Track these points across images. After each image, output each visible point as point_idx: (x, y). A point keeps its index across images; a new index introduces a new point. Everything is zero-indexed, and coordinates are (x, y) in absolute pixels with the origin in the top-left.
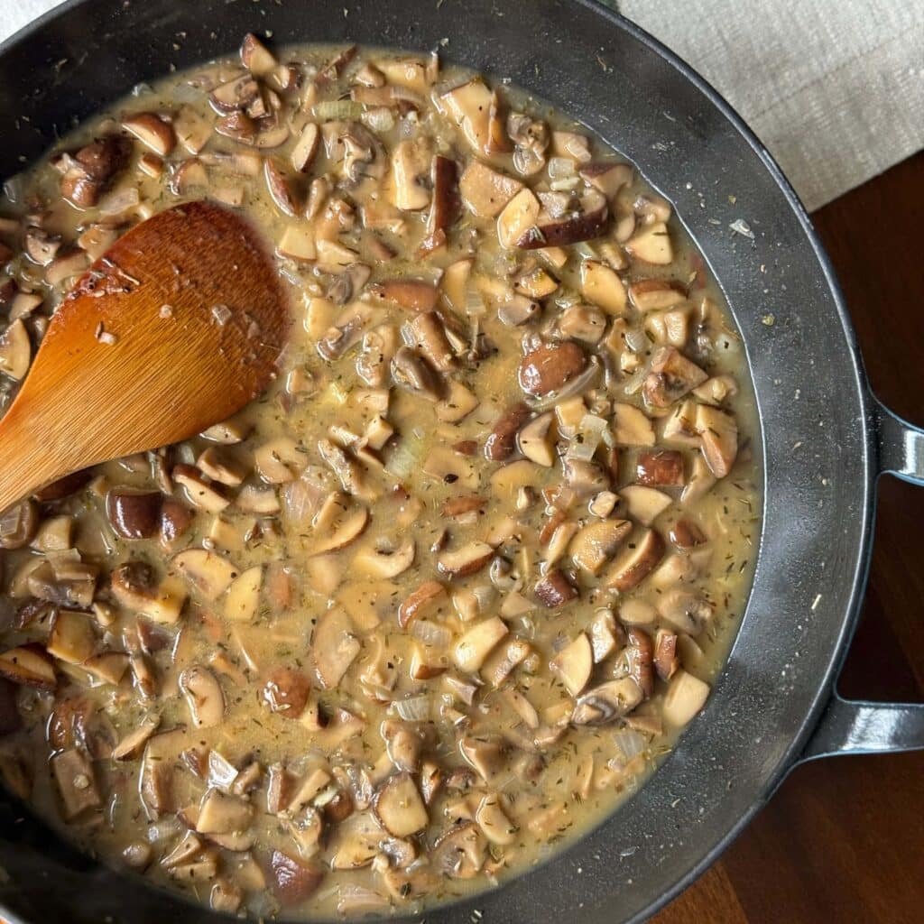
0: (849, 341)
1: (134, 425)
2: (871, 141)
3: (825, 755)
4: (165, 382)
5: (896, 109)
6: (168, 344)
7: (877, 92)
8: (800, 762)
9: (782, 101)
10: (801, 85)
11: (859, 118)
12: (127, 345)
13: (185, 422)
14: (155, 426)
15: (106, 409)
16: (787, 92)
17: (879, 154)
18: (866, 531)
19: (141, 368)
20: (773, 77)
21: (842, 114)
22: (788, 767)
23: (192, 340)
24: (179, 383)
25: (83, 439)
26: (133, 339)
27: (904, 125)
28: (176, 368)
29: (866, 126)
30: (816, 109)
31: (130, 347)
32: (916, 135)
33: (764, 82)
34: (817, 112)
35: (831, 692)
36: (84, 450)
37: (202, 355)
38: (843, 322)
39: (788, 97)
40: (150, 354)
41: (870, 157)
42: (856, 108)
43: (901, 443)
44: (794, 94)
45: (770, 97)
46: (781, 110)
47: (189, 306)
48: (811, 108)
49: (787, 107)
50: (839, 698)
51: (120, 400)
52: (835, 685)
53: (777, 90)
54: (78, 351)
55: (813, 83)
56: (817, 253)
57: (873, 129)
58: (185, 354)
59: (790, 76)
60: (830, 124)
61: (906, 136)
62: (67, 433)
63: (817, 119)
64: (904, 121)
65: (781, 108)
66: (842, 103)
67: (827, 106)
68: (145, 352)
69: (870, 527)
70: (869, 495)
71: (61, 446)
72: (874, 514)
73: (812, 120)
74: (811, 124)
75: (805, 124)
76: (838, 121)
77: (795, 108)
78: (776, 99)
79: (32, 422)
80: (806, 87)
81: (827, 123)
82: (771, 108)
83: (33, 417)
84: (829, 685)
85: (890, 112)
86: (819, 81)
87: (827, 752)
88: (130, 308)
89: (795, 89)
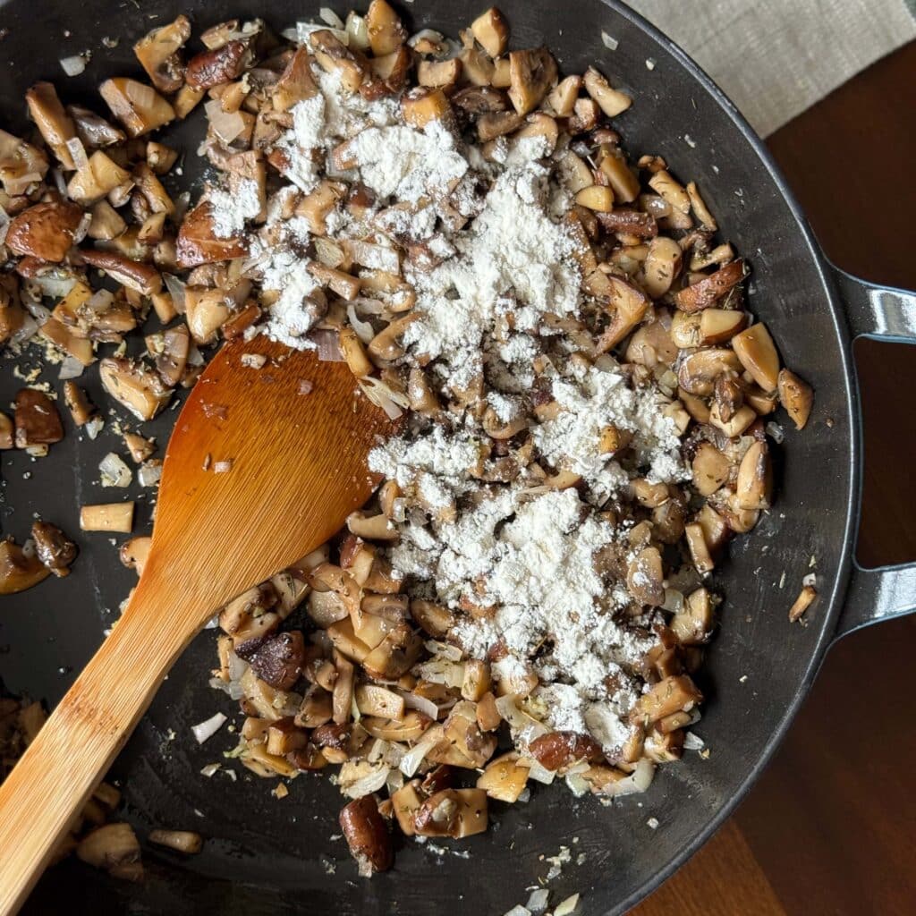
0: (796, 215)
1: (268, 546)
2: (810, 66)
3: (859, 627)
4: (287, 495)
5: (832, 32)
6: (280, 457)
7: (811, 17)
8: (836, 640)
9: (717, 34)
10: (735, 16)
11: (796, 44)
12: (240, 470)
13: (316, 530)
14: (289, 541)
15: (238, 536)
16: (721, 25)
17: (819, 79)
18: (852, 398)
19: (260, 488)
20: (706, 10)
21: (778, 42)
22: (825, 649)
23: (302, 446)
24: (300, 492)
25: (223, 573)
26: (245, 463)
27: (841, 47)
28: (293, 479)
29: (803, 52)
30: (752, 40)
31: (244, 470)
32: (854, 56)
33: (697, 16)
34: (753, 42)
35: (853, 565)
36: (228, 583)
37: (315, 459)
38: (786, 197)
39: (722, 30)
40: (264, 472)
41: (810, 82)
42: (792, 35)
43: (868, 304)
44: (728, 26)
45: (704, 31)
46: (717, 43)
47: (289, 415)
48: (746, 39)
49: (722, 41)
50: (860, 569)
51: (249, 525)
52: (853, 556)
53: (712, 24)
54: (195, 490)
55: (746, 13)
56: (745, 134)
57: (811, 55)
58: (299, 462)
59: (723, 8)
60: (767, 54)
61: (844, 59)
62: (206, 572)
63: (753, 49)
64: (841, 43)
65: (717, 41)
66: (778, 31)
67: (762, 35)
68: (260, 470)
69: (856, 395)
70: (847, 363)
71: (204, 586)
72: (857, 380)
73: (749, 50)
74: (748, 54)
75: (743, 55)
76: (775, 49)
77: (731, 40)
78: (711, 33)
79: (170, 571)
80: (739, 18)
81: (764, 52)
82: (706, 42)
83: (170, 565)
84: (848, 558)
85: (827, 34)
86: (752, 10)
87: (861, 624)
88: (233, 433)
89: (729, 21)
